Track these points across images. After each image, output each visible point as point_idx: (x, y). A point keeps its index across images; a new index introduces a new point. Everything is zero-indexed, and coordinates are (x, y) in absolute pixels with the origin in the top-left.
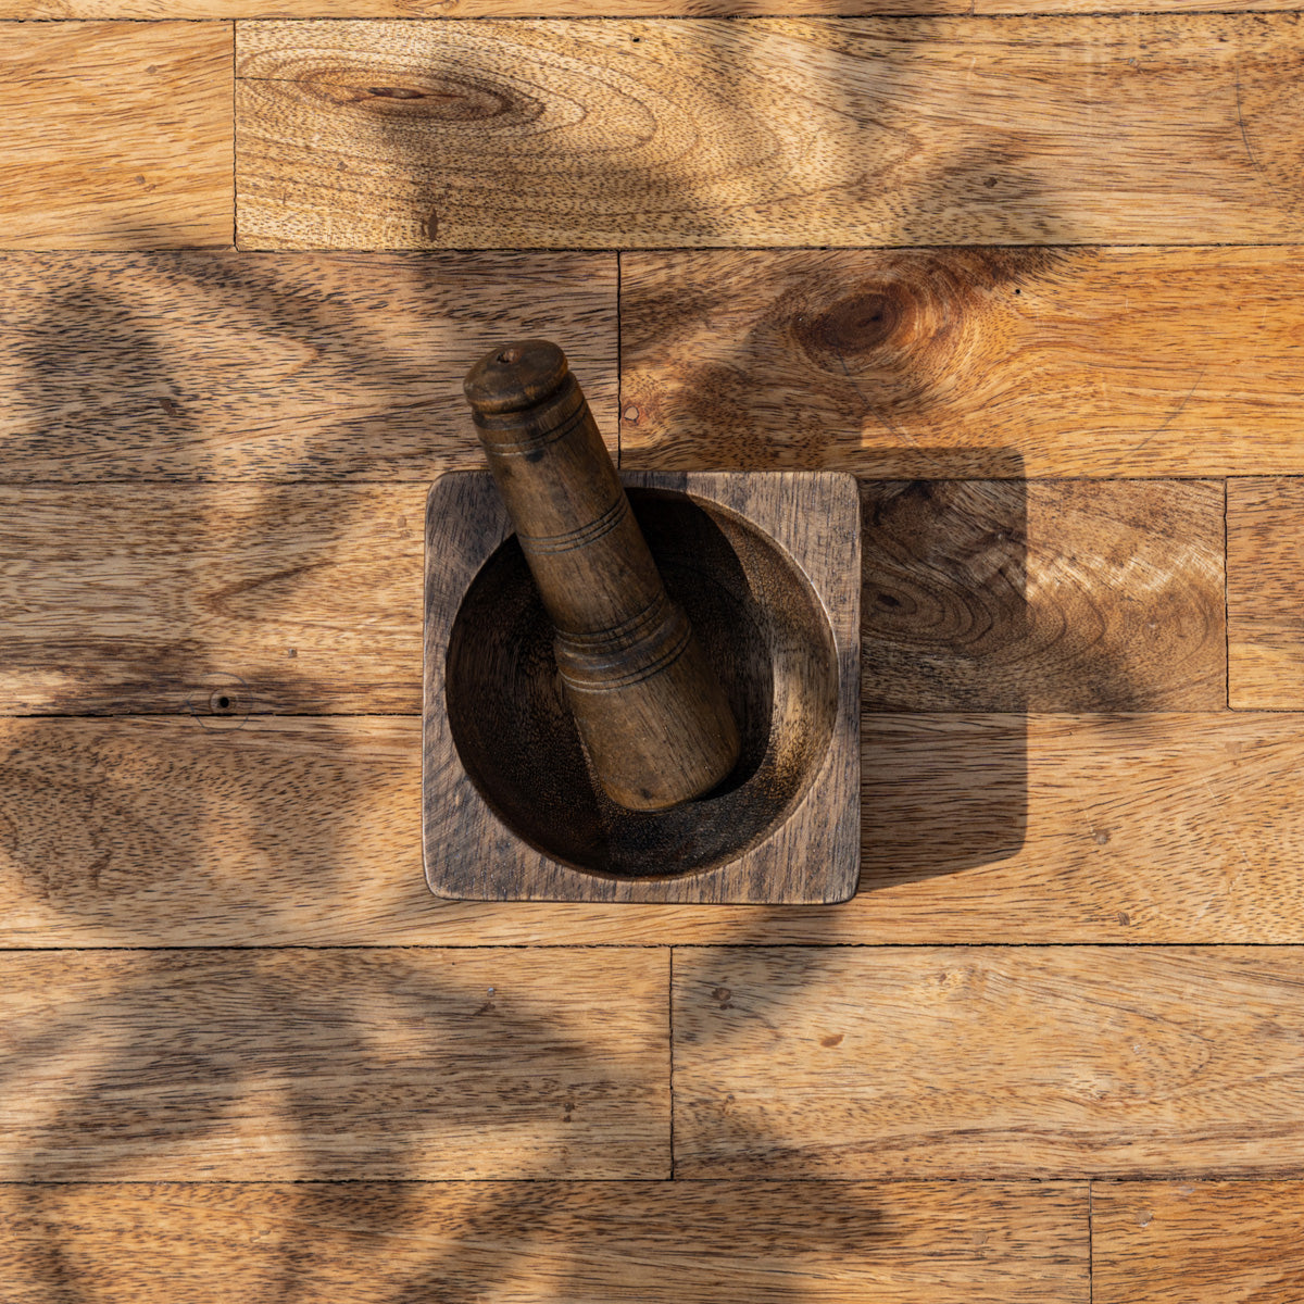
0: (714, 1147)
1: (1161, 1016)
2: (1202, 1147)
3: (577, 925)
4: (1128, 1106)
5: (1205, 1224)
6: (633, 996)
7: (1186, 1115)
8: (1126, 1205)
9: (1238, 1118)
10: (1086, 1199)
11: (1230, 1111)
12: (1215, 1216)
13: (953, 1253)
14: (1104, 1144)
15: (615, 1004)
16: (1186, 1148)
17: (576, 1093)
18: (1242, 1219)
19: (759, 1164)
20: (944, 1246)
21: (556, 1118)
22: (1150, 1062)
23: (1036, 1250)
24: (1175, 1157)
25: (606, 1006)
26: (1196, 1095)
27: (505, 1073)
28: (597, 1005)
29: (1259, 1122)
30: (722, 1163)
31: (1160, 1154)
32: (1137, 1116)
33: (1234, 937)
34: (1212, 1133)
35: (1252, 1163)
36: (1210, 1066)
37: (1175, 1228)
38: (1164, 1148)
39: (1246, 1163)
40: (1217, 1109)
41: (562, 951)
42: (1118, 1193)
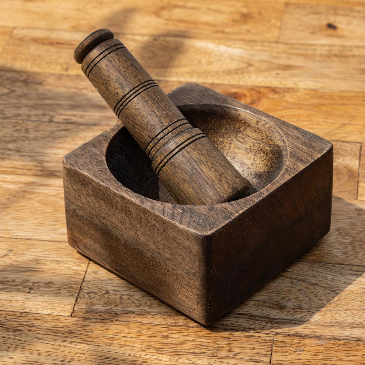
0: (94, 307)
1: (316, 284)
2: (331, 328)
3: (56, 235)
4: (297, 311)
5: (330, 355)
6: (73, 258)
7: (325, 317)
8: (290, 344)
9: (350, 320)
10: (272, 341)
11: (347, 318)
12: (335, 353)
13: (201, 353)
14: (283, 323)
15: (63, 259)
16: (323, 328)
17: (36, 285)
18: (349, 355)
19: (114, 315)
20: (197, 351)
21: (24, 292)
22: (309, 298)
23: (243, 356)
24: (317, 330)
25: (59, 259)
26: (331, 311)
27: (6, 276)
28: (56, 259)
29: (361, 323)
30: (97, 313)
31: (310, 329)
32: (301, 315)
33: (354, 263)
34: (337, 324)
35: (357, 336)
36: (338, 302)
37: (315, 355)
38: (313, 327)
39: (353, 336)
40: (340, 316)
41: (46, 242)
42: (288, 340)
